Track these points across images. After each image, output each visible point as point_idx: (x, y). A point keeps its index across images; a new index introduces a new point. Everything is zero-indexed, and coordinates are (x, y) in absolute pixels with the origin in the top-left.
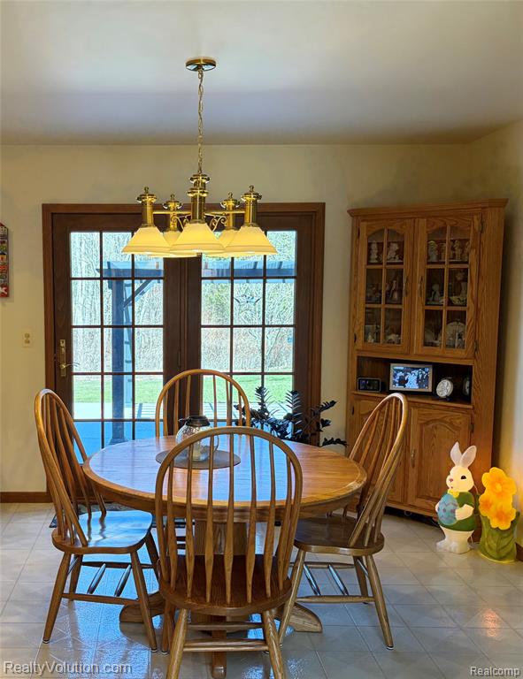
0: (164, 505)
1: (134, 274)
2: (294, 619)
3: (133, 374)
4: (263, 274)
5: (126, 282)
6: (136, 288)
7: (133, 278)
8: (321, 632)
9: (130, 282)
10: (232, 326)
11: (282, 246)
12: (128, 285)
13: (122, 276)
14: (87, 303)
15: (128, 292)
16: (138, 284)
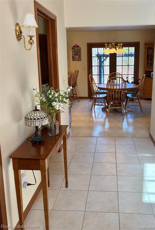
0: (108, 89)
1: (104, 55)
2: (127, 109)
3: (104, 75)
4: (128, 55)
5: (102, 57)
6: (104, 59)
7: (104, 57)
8: (132, 111)
9: (103, 57)
10: (122, 66)
11: (132, 50)
12: (102, 58)
13: (101, 56)
14: (95, 62)
15: (103, 60)
16: (105, 58)
